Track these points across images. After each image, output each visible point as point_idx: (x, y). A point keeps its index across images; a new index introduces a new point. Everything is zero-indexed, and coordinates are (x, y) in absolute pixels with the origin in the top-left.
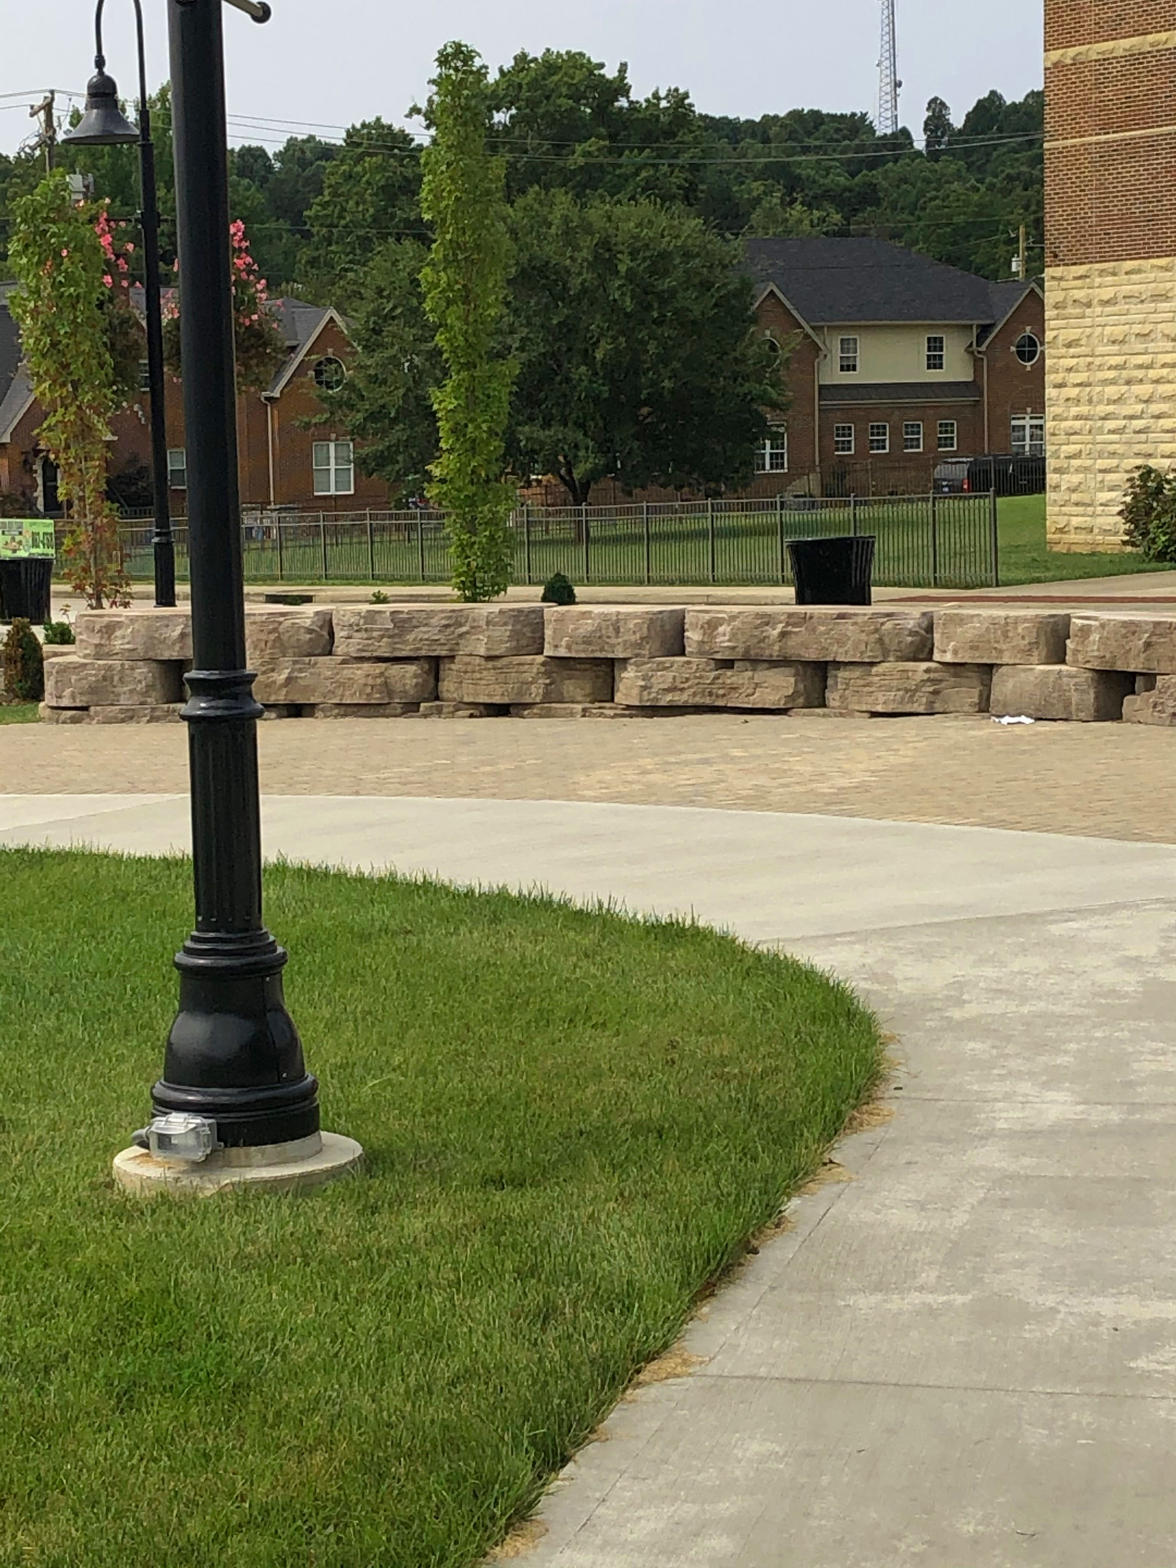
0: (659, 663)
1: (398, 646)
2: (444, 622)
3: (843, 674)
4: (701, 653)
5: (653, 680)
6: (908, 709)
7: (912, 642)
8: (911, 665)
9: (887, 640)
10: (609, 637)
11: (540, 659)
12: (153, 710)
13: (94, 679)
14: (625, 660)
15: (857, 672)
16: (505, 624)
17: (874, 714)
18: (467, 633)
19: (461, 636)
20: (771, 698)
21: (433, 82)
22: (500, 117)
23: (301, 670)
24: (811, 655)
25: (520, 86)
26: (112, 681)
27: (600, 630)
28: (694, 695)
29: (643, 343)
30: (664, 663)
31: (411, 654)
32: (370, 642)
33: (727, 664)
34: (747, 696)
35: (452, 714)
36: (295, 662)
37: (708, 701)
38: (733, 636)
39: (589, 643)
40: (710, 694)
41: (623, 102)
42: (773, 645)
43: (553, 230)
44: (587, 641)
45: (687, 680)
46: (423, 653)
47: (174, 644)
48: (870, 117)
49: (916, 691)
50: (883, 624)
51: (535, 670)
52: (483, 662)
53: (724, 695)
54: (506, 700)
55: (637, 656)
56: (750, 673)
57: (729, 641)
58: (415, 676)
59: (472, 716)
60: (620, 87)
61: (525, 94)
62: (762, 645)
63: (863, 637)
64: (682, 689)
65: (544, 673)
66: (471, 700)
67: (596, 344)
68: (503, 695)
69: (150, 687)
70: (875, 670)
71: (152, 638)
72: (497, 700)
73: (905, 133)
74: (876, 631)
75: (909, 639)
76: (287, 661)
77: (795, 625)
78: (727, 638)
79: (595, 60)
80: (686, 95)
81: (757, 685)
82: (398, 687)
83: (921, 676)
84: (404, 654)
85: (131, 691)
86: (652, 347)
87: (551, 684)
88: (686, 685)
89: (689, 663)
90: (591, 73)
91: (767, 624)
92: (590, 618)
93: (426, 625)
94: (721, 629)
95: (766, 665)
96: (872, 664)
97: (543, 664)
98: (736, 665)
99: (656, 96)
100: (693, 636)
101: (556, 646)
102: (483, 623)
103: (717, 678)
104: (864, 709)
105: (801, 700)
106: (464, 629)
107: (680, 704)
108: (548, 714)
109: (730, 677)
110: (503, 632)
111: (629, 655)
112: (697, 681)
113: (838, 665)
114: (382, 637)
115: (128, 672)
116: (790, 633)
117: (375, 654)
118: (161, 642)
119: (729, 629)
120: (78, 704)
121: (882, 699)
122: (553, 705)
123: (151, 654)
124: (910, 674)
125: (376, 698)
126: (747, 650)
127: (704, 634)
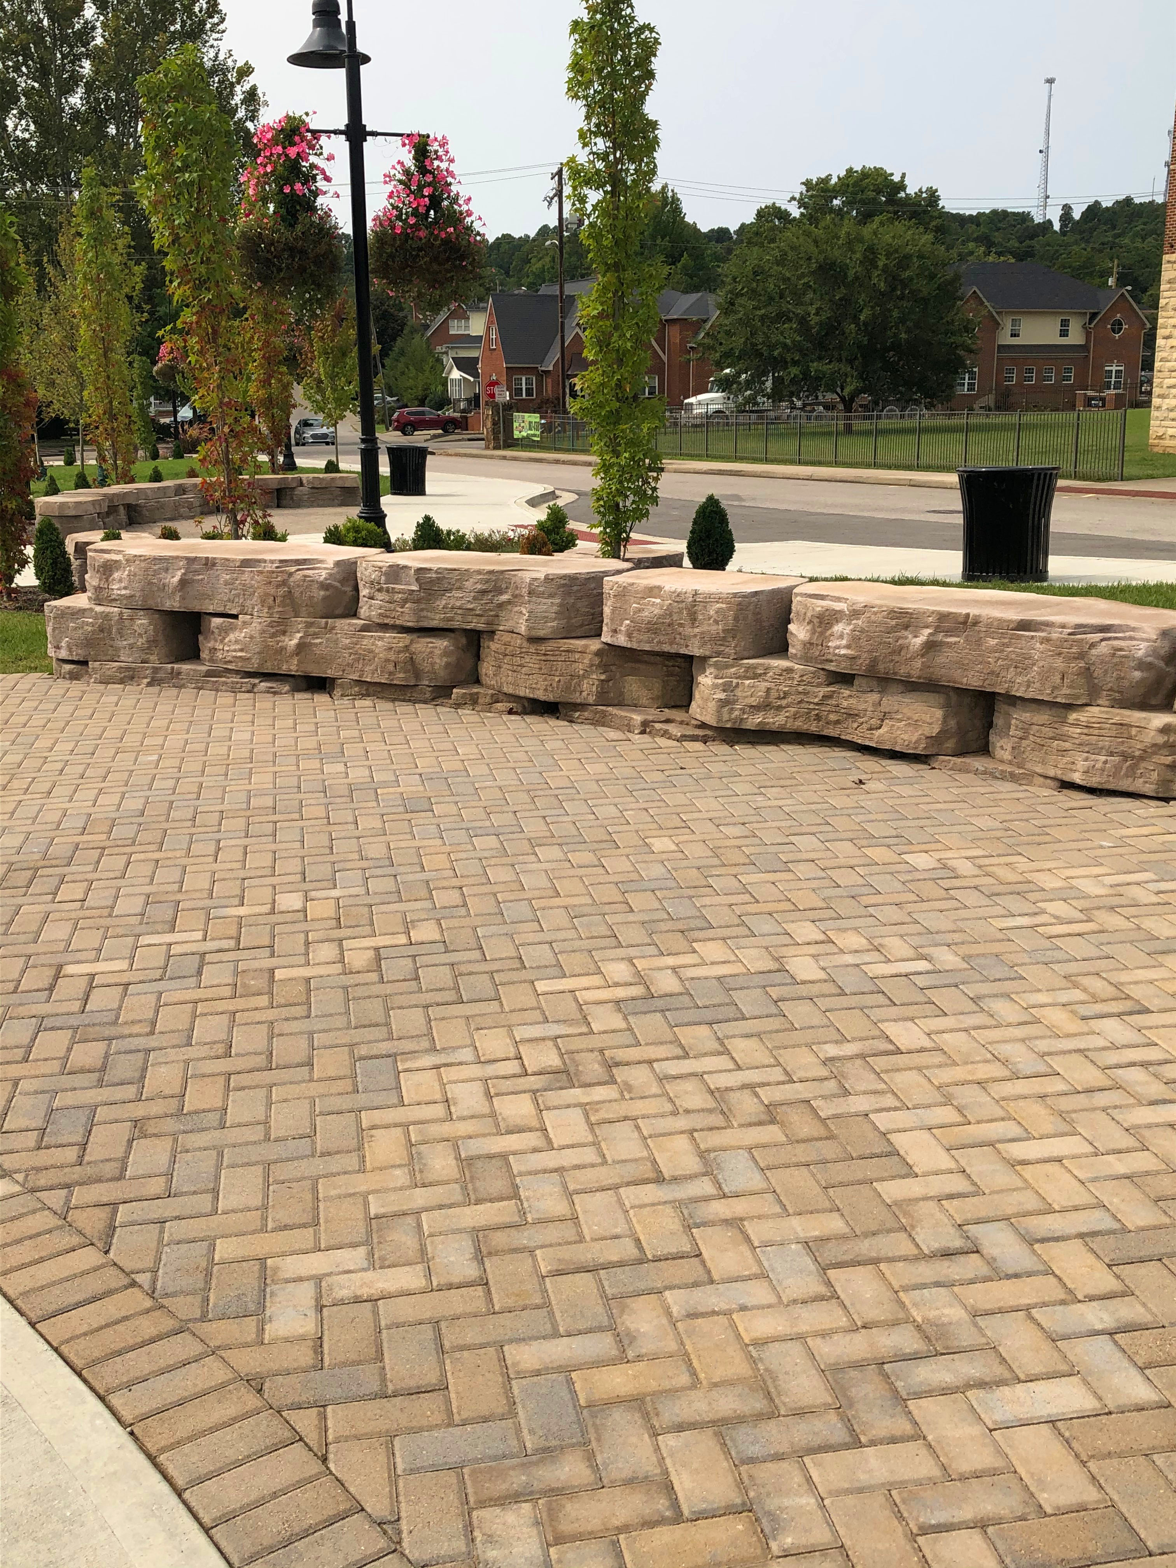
0: (749, 668)
1: (425, 613)
2: (479, 586)
3: (1020, 716)
4: (806, 659)
5: (738, 693)
6: (1125, 785)
7: (1143, 680)
8: (1135, 717)
9: (1098, 672)
10: (681, 625)
11: (594, 645)
12: (156, 670)
13: (90, 629)
14: (704, 659)
15: (1043, 717)
16: (551, 596)
17: (1067, 785)
18: (509, 602)
19: (501, 606)
20: (906, 737)
21: (803, 183)
22: (836, 202)
23: (315, 635)
24: (972, 680)
25: (848, 185)
26: (110, 633)
27: (671, 615)
28: (795, 717)
29: (890, 310)
30: (755, 667)
31: (442, 625)
32: (392, 606)
33: (844, 679)
34: (871, 729)
35: (489, 707)
36: (309, 625)
37: (813, 727)
38: (854, 640)
39: (656, 632)
40: (818, 718)
41: (902, 194)
42: (912, 659)
43: (840, 242)
44: (653, 628)
45: (786, 695)
46: (455, 624)
47: (173, 593)
48: (1032, 214)
49: (1142, 758)
50: (1093, 645)
51: (586, 661)
52: (525, 644)
53: (838, 722)
54: (550, 697)
55: (719, 654)
56: (875, 697)
57: (848, 647)
58: (445, 653)
59: (511, 712)
60: (901, 186)
61: (851, 189)
62: (896, 658)
63: (1059, 663)
64: (779, 708)
65: (599, 666)
66: (511, 691)
67: (861, 311)
68: (546, 690)
69: (152, 643)
70: (1073, 716)
71: (150, 583)
72: (540, 695)
73: (1050, 222)
74: (1081, 656)
75: (1137, 674)
76: (299, 622)
77: (949, 632)
78: (844, 642)
79: (889, 172)
80: (936, 191)
81: (885, 716)
82: (426, 666)
83: (1151, 737)
84: (434, 624)
85: (131, 646)
86: (895, 314)
87: (607, 681)
88: (784, 702)
89: (789, 670)
90: (886, 178)
91: (906, 627)
92: (659, 597)
93: (460, 588)
94: (838, 628)
95: (901, 688)
96: (1070, 707)
97: (598, 653)
98: (856, 682)
99: (920, 191)
100: (798, 631)
101: (615, 631)
102: (524, 592)
103: (826, 697)
104: (1052, 773)
105: (950, 744)
106: (504, 597)
107: (774, 728)
108: (600, 721)
109: (846, 697)
110: (549, 606)
111: (708, 653)
112: (799, 698)
113: (1013, 700)
114: (405, 601)
115: (127, 623)
116: (941, 644)
117: (398, 622)
118: (159, 589)
119: (848, 629)
120: (75, 658)
121: (1081, 765)
122: (610, 709)
123: (151, 603)
124: (1134, 731)
125: (400, 678)
126: (874, 662)
127: (813, 632)
